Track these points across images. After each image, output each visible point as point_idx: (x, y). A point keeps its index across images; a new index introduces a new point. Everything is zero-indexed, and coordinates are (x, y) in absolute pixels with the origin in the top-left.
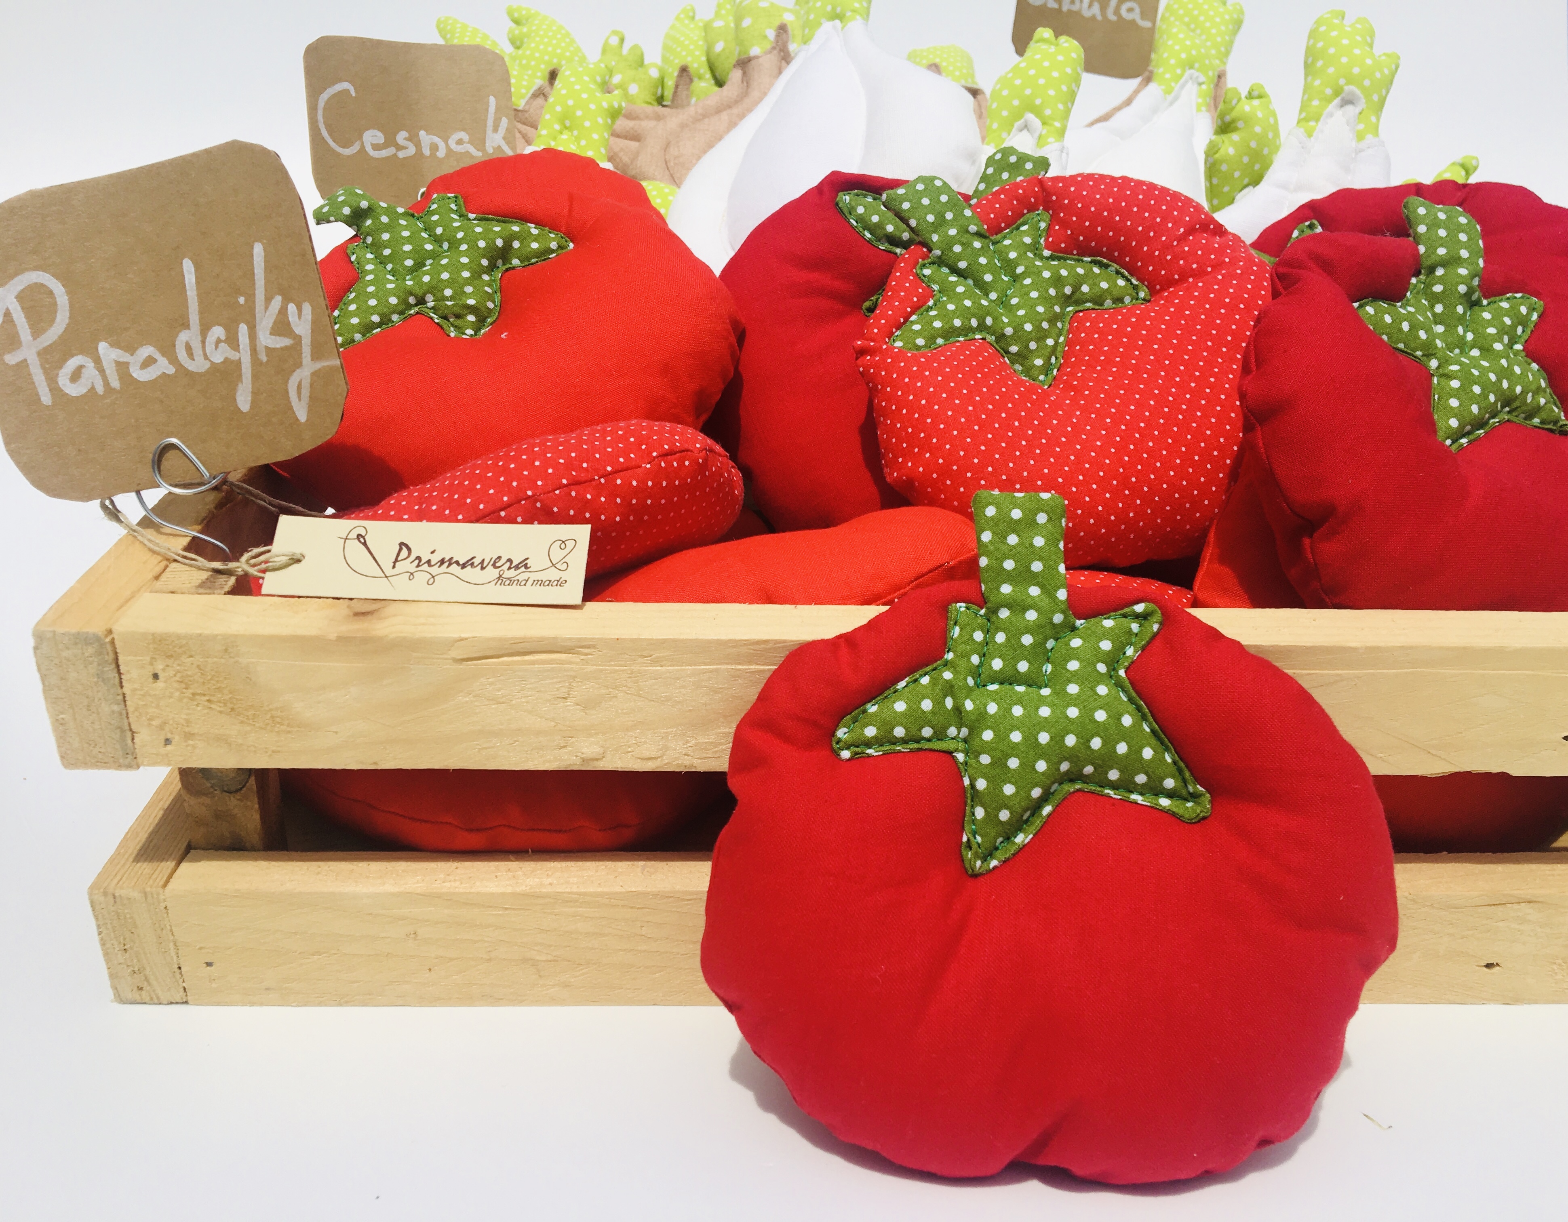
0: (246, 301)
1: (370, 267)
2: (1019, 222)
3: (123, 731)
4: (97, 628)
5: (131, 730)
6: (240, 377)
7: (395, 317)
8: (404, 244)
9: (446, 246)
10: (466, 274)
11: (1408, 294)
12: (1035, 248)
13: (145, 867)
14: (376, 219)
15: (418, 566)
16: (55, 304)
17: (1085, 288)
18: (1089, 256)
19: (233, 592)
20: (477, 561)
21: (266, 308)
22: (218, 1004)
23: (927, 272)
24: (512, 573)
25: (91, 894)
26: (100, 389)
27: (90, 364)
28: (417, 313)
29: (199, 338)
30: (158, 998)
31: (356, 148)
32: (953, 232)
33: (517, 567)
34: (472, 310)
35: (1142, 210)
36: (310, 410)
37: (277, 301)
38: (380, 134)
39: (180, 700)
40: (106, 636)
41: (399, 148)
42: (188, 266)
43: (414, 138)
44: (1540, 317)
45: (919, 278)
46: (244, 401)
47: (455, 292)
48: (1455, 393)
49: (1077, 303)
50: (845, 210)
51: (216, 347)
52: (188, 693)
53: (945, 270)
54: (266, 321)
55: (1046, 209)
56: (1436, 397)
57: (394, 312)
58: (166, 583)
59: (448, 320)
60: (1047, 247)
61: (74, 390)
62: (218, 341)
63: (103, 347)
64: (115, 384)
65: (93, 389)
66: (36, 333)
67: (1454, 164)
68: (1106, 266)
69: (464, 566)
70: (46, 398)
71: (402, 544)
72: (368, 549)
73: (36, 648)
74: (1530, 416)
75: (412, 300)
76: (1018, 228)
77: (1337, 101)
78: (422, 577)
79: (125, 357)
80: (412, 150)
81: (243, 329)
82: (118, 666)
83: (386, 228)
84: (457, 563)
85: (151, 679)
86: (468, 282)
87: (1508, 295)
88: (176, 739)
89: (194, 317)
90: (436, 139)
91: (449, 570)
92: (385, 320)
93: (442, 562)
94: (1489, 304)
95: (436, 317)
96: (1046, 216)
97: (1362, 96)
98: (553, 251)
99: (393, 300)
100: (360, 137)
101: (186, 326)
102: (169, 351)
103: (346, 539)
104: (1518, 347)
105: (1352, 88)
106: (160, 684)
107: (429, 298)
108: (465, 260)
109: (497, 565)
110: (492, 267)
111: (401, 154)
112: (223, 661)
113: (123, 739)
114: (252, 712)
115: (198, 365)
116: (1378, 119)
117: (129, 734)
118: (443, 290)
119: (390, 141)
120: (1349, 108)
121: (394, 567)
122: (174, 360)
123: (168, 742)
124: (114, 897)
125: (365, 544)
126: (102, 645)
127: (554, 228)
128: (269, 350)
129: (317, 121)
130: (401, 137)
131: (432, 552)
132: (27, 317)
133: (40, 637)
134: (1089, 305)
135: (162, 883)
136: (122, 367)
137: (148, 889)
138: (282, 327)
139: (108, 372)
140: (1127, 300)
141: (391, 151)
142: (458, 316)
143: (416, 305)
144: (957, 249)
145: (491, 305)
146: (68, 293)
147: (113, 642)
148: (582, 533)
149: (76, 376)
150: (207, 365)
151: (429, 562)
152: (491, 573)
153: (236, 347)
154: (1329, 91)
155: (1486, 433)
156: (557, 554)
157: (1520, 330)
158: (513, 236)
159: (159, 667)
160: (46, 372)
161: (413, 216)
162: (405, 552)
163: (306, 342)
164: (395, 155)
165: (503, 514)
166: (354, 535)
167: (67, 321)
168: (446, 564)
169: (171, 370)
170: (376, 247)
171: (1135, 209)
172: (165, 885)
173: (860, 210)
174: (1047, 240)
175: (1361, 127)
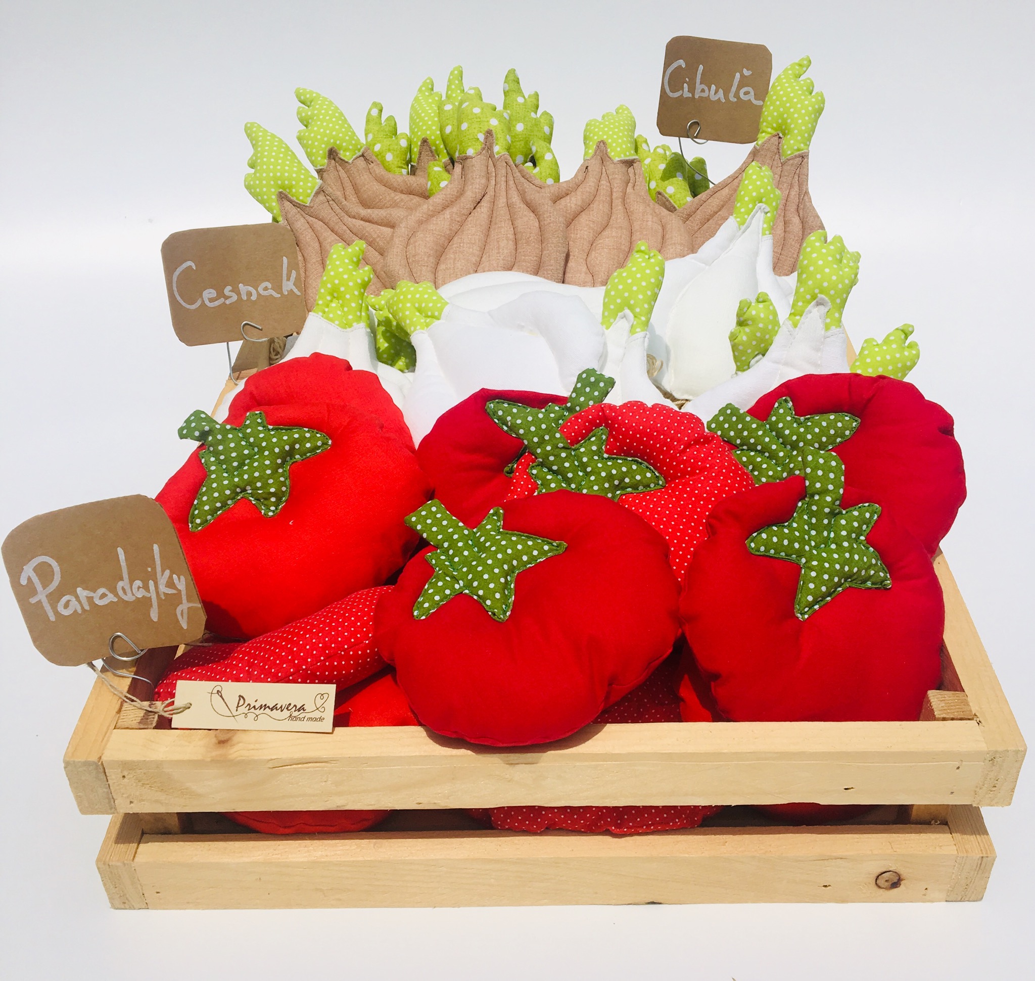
0: (152, 570)
1: (213, 468)
2: (590, 435)
3: (109, 799)
4: (94, 758)
5: (113, 798)
6: (151, 606)
7: (229, 502)
8: (231, 453)
9: (256, 449)
10: (269, 472)
11: (795, 514)
12: (599, 452)
13: (122, 847)
14: (215, 437)
15: (249, 709)
16: (53, 571)
17: (627, 480)
18: (631, 457)
19: (157, 727)
20: (279, 706)
21: (162, 575)
22: (164, 909)
23: (534, 472)
24: (296, 713)
25: (97, 865)
26: (80, 611)
27: (74, 599)
28: (242, 498)
29: (129, 586)
30: (133, 906)
31: (199, 303)
32: (549, 448)
33: (299, 710)
34: (273, 494)
35: (659, 434)
36: (188, 623)
37: (167, 572)
38: (212, 291)
39: (136, 786)
40: (99, 761)
41: (227, 298)
42: (120, 551)
43: (236, 290)
44: (878, 517)
45: (530, 476)
46: (154, 615)
47: (263, 484)
48: (813, 580)
49: (623, 488)
50: (491, 413)
51: (138, 590)
52: (140, 784)
53: (545, 470)
54: (163, 580)
55: (606, 426)
56: (802, 582)
57: (229, 499)
58: (124, 720)
59: (260, 500)
60: (607, 452)
61: (66, 613)
62: (139, 588)
63: (79, 590)
64: (87, 608)
65: (76, 611)
66: (45, 586)
67: (897, 329)
68: (641, 464)
69: (272, 710)
70: (52, 618)
71: (240, 696)
72: (223, 699)
73: (65, 768)
74: (864, 582)
75: (238, 490)
76: (589, 439)
77: (814, 303)
78: (251, 716)
79: (91, 594)
80: (235, 297)
81: (151, 583)
82: (105, 773)
83: (220, 442)
84: (269, 707)
85: (122, 779)
86: (270, 477)
87: (860, 505)
88: (135, 802)
89: (125, 575)
90: (250, 289)
91: (264, 712)
92: (224, 504)
93: (261, 707)
94: (847, 512)
95: (252, 499)
96: (607, 431)
97: (829, 301)
98: (319, 448)
99: (228, 492)
100: (201, 296)
101: (121, 579)
102: (113, 591)
103: (212, 693)
104: (862, 538)
105: (823, 296)
106: (126, 780)
107: (248, 488)
108: (267, 462)
109: (289, 708)
110: (284, 462)
111: (228, 302)
112: (156, 771)
113: (109, 802)
114: (172, 790)
115: (129, 598)
116: (841, 314)
117: (112, 800)
118: (256, 483)
119: (221, 294)
120: (822, 307)
121: (237, 710)
122: (116, 595)
123: (131, 802)
124: (109, 865)
125: (221, 696)
126: (97, 766)
127: (320, 430)
128: (165, 594)
129: (173, 291)
130: (227, 290)
131: (256, 701)
132: (39, 579)
133: (67, 764)
134: (629, 490)
135: (132, 858)
136: (90, 599)
137: (126, 862)
138: (170, 584)
139: (83, 602)
140: (652, 485)
141: (222, 300)
142: (266, 499)
143: (241, 492)
144: (552, 458)
145: (284, 489)
146: (59, 565)
147: (102, 764)
148: (331, 689)
149: (66, 606)
150: (134, 598)
151: (254, 707)
152: (286, 713)
153: (148, 590)
154: (808, 297)
155: (832, 599)
156: (319, 702)
157: (864, 527)
158: (296, 441)
159: (125, 773)
160: (51, 605)
161: (236, 429)
162: (242, 702)
163: (184, 593)
164: (224, 303)
165: (291, 678)
166: (215, 691)
167: (60, 579)
168: (263, 708)
169: (115, 600)
170: (216, 454)
171: (655, 434)
172: (133, 859)
173: (500, 413)
174: (606, 447)
175: (828, 320)
